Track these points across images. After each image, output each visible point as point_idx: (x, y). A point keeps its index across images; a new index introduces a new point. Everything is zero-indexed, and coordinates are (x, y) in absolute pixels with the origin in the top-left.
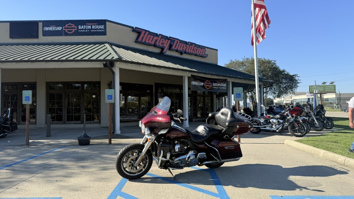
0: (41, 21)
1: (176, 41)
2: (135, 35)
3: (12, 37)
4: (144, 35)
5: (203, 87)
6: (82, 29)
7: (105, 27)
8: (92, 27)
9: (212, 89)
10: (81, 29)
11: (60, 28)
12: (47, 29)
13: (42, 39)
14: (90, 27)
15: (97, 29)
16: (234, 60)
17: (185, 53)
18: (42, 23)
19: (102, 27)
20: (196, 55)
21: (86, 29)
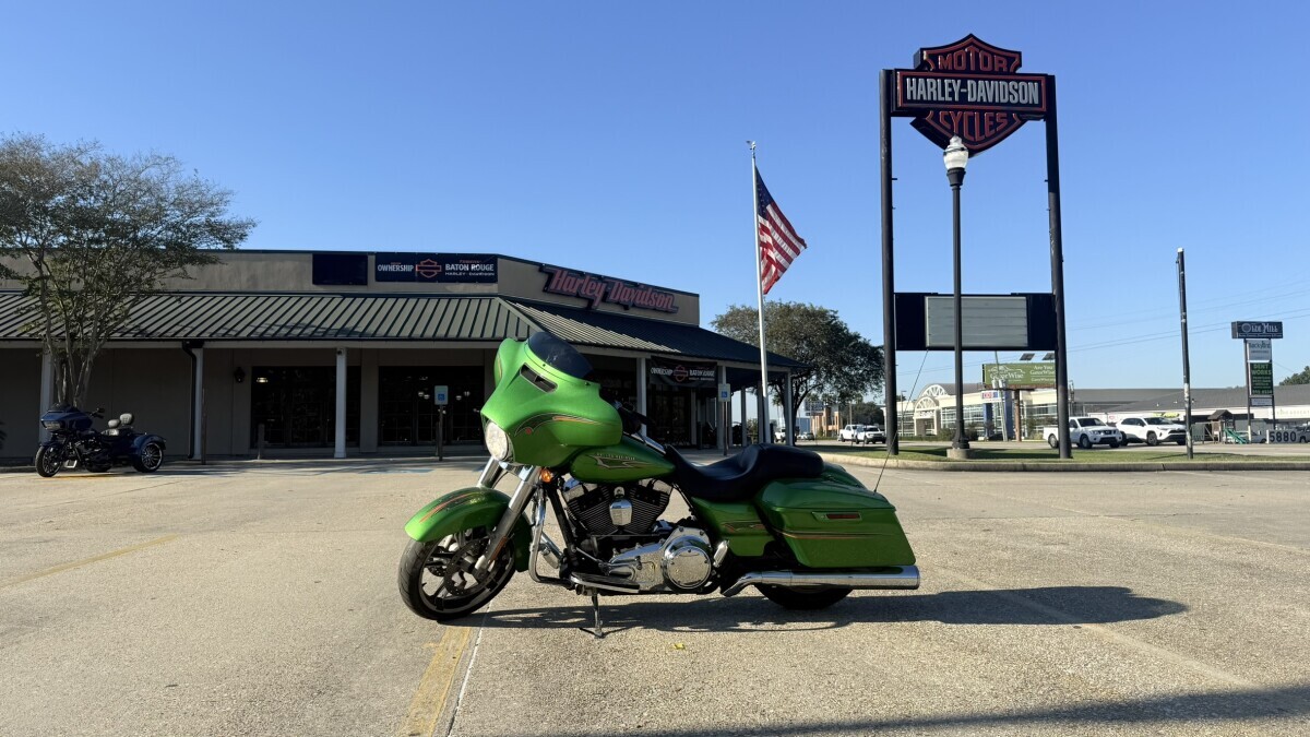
0: (372, 253)
1: (617, 283)
2: (542, 279)
3: (315, 282)
4: (560, 277)
5: (672, 377)
6: (453, 271)
7: (495, 268)
8: (470, 267)
9: (687, 380)
10: (450, 271)
11: (408, 268)
12: (384, 268)
13: (375, 286)
14: (466, 268)
15: (480, 271)
16: (738, 306)
17: (634, 306)
18: (374, 257)
19: (491, 268)
20: (655, 309)
21: (458, 271)
